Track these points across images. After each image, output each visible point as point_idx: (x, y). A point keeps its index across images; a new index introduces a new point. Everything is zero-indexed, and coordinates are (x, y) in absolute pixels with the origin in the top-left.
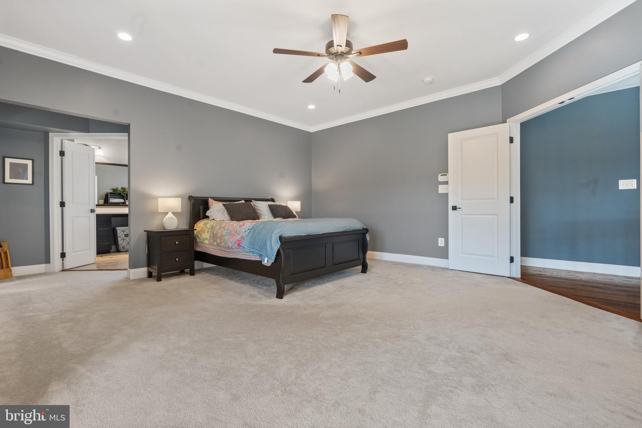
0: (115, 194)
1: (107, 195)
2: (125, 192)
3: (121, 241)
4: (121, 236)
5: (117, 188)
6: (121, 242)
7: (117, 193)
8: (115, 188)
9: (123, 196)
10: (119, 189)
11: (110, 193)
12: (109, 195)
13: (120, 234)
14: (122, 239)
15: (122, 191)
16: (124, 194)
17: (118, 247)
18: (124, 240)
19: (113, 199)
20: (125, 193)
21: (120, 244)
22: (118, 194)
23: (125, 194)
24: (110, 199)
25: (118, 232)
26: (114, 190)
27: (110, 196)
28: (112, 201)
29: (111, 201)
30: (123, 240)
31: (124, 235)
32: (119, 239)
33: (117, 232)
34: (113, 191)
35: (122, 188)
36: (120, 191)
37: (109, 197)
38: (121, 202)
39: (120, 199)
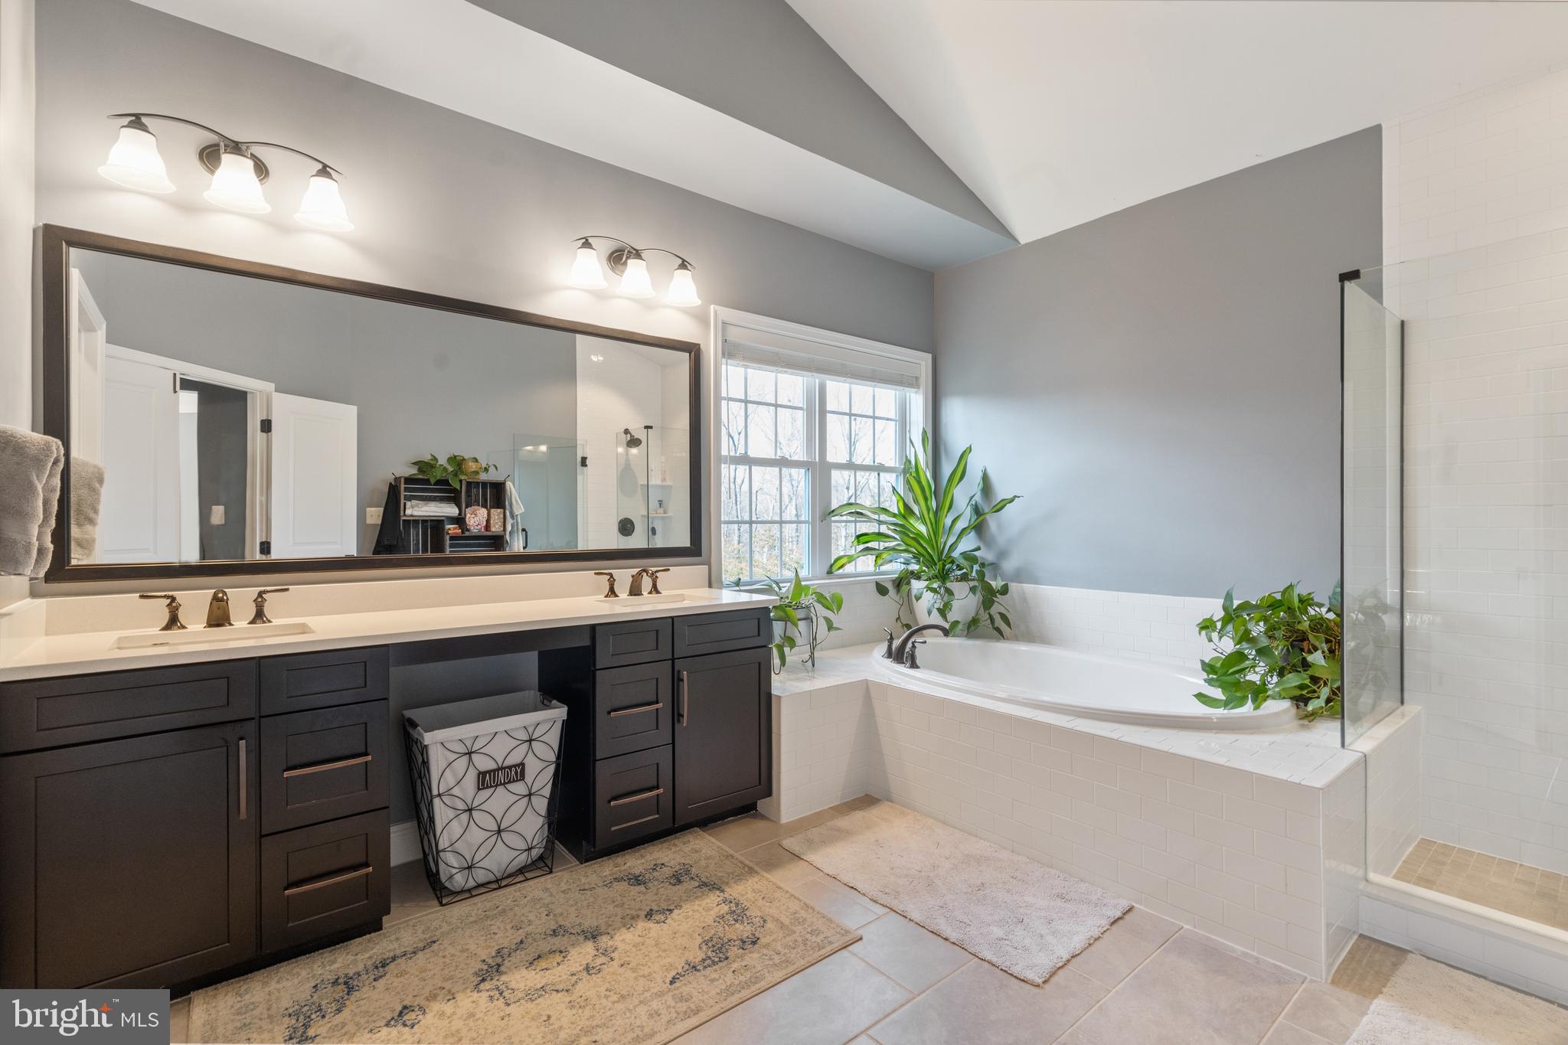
0: (427, 482)
1: (393, 490)
2: (462, 473)
3: (454, 823)
4: (456, 791)
5: (435, 459)
6: (456, 828)
7: (433, 481)
8: (427, 458)
9: (454, 491)
10: (442, 461)
11: (409, 480)
12: (403, 486)
13: (448, 773)
14: (461, 806)
15: (450, 469)
16: (461, 481)
17: (437, 865)
18: (470, 810)
19: (417, 506)
20: (463, 477)
21: (443, 843)
22: (438, 482)
23: (464, 482)
24: (409, 504)
25: (437, 760)
26: (423, 466)
27: (406, 489)
28: (416, 513)
29: (408, 512)
30: (465, 817)
31: (471, 779)
32: (442, 813)
33: (426, 763)
34: (420, 470)
35: (453, 459)
36: (445, 469)
37: (403, 494)
38: (447, 517)
39: (443, 505)
